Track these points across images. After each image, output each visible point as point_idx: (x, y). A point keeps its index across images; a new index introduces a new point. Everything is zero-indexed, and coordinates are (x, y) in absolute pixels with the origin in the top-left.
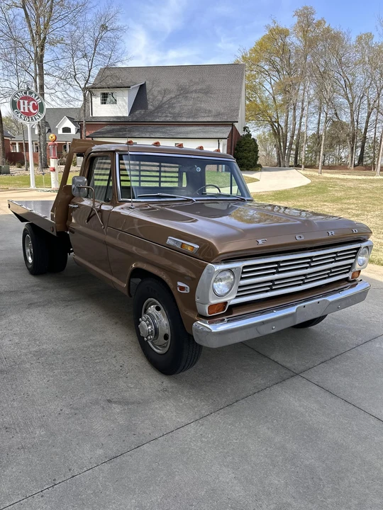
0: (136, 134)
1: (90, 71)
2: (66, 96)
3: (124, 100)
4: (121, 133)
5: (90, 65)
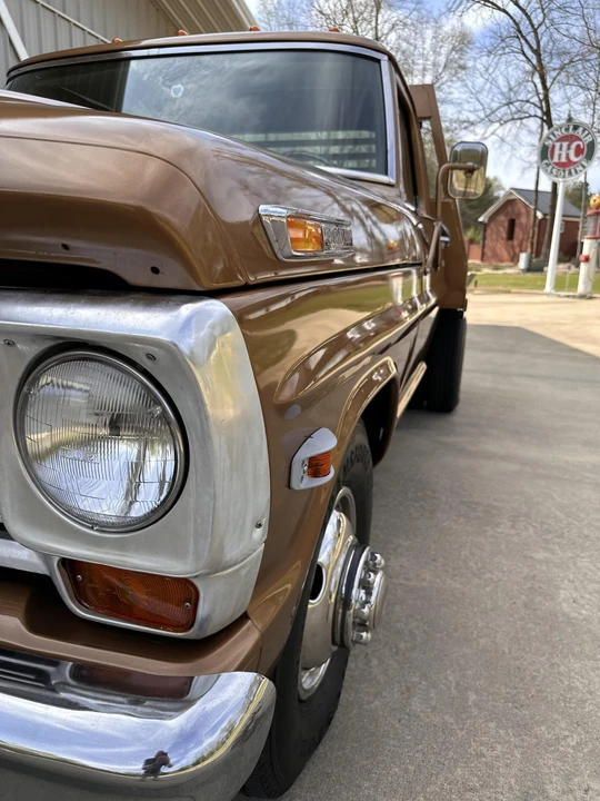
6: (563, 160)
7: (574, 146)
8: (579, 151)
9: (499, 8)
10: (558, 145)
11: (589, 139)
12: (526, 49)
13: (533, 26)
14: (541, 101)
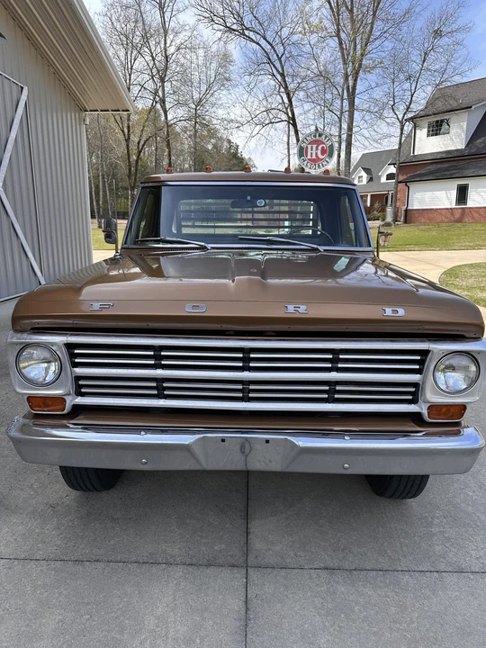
0: (470, 172)
1: (412, 96)
2: (373, 133)
3: (461, 127)
4: (448, 173)
5: (413, 88)
6: (314, 157)
7: (320, 148)
8: (323, 152)
9: (254, 42)
10: (309, 146)
11: (329, 143)
12: (275, 72)
13: (277, 55)
14: (287, 109)
